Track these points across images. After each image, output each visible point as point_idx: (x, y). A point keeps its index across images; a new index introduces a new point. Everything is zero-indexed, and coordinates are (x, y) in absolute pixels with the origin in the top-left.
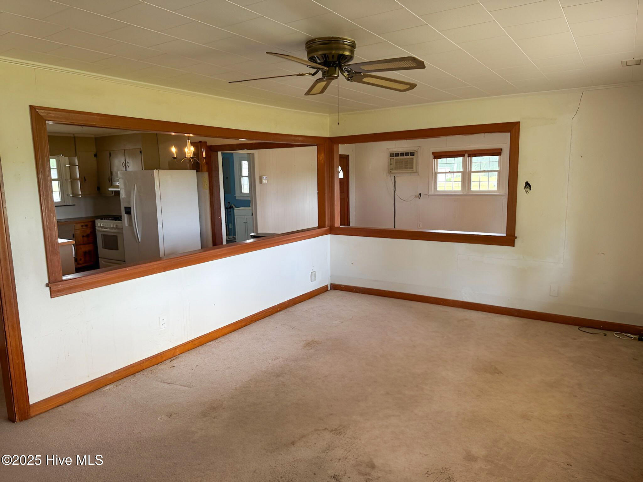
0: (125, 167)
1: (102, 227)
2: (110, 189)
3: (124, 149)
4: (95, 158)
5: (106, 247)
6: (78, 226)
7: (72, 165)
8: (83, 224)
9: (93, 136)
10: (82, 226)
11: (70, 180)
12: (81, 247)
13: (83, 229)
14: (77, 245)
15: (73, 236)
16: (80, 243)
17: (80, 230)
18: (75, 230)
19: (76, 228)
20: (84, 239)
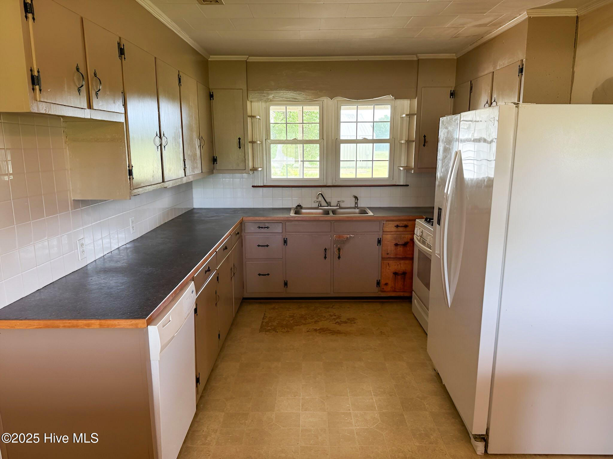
4: (450, 99)
6: (391, 226)
8: (398, 223)
9: (453, 56)
10: (397, 226)
12: (390, 263)
13: (398, 233)
14: (383, 259)
15: (379, 242)
16: (388, 256)
17: (393, 233)
18: (383, 231)
19: (387, 229)
20: (398, 249)
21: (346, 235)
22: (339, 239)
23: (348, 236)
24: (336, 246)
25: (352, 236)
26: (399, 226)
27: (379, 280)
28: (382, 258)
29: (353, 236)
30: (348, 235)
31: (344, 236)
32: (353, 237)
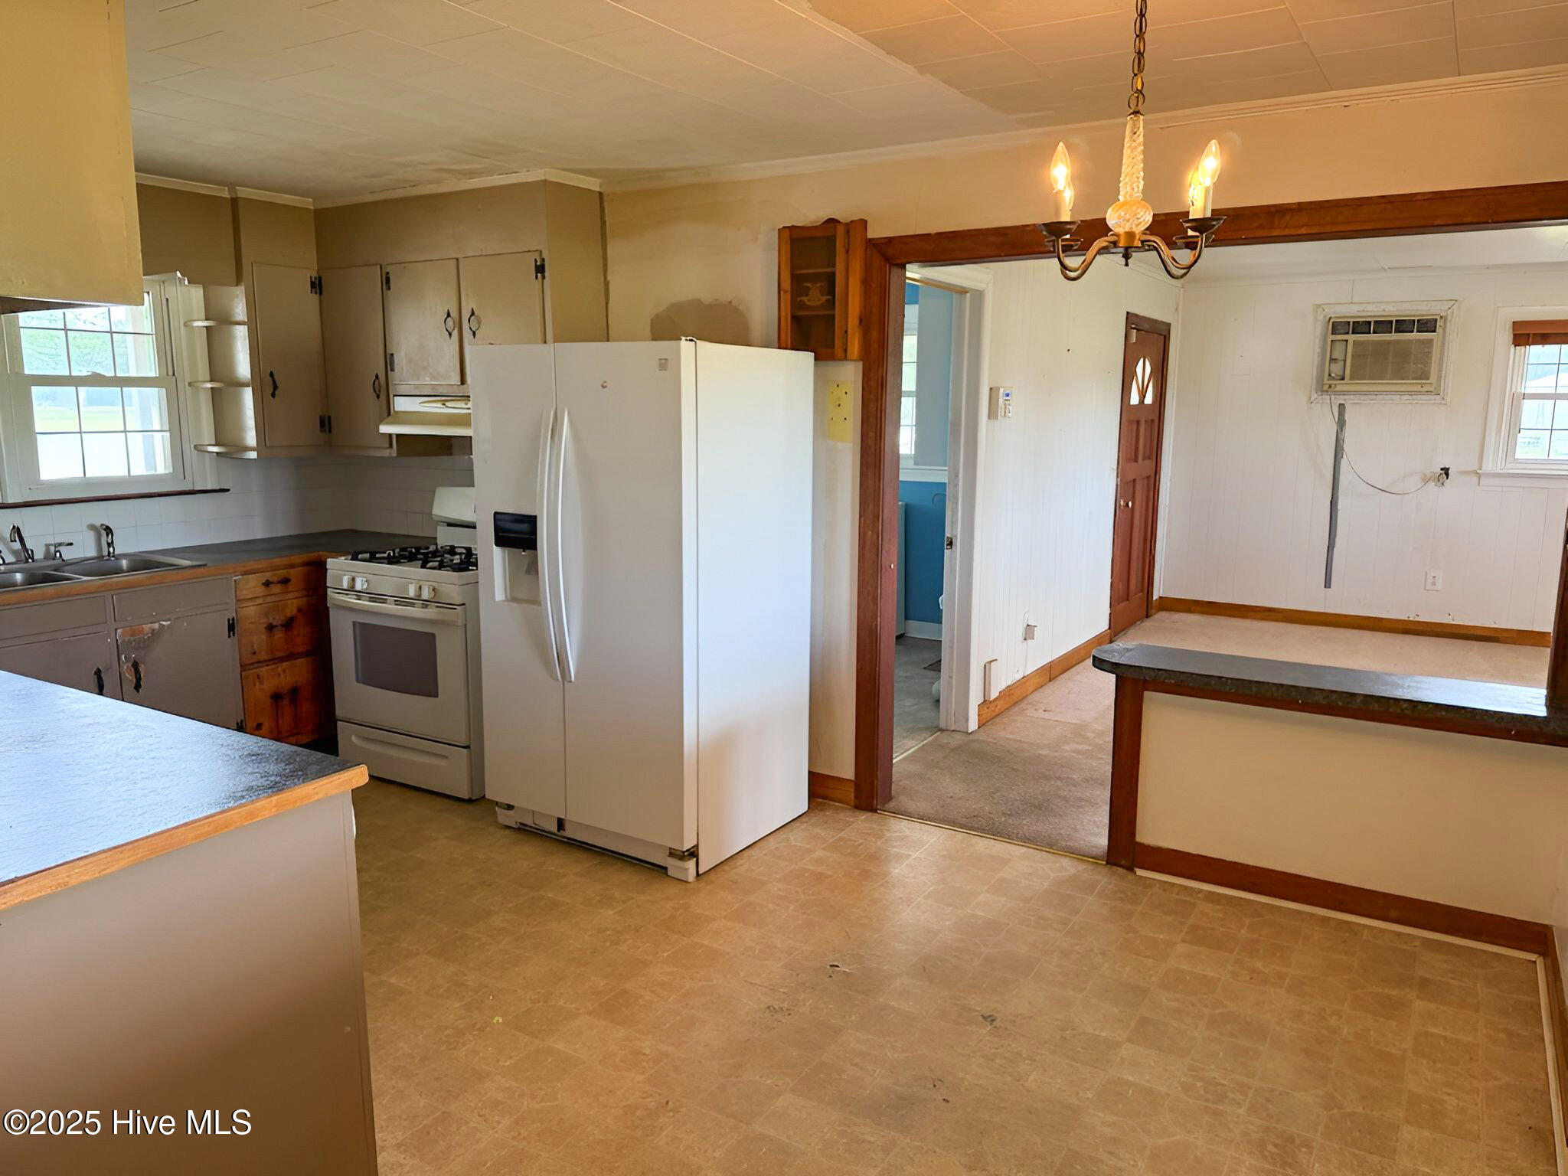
0: (455, 333)
1: (359, 595)
2: (385, 429)
3: (457, 256)
4: (315, 297)
5: (370, 676)
6: (252, 585)
7: (219, 323)
8: (268, 576)
9: (308, 203)
10: (267, 584)
11: (209, 385)
12: (261, 674)
13: (269, 599)
14: (244, 667)
15: (231, 627)
16: (254, 659)
17: (260, 601)
18: (238, 601)
19: (245, 594)
20: (276, 637)
21: (150, 625)
22: (132, 639)
23: (156, 626)
24: (125, 657)
25: (164, 623)
26: (272, 583)
27: (242, 722)
28: (241, 666)
29: (169, 622)
30: (155, 622)
31: (144, 626)
32: (169, 626)
